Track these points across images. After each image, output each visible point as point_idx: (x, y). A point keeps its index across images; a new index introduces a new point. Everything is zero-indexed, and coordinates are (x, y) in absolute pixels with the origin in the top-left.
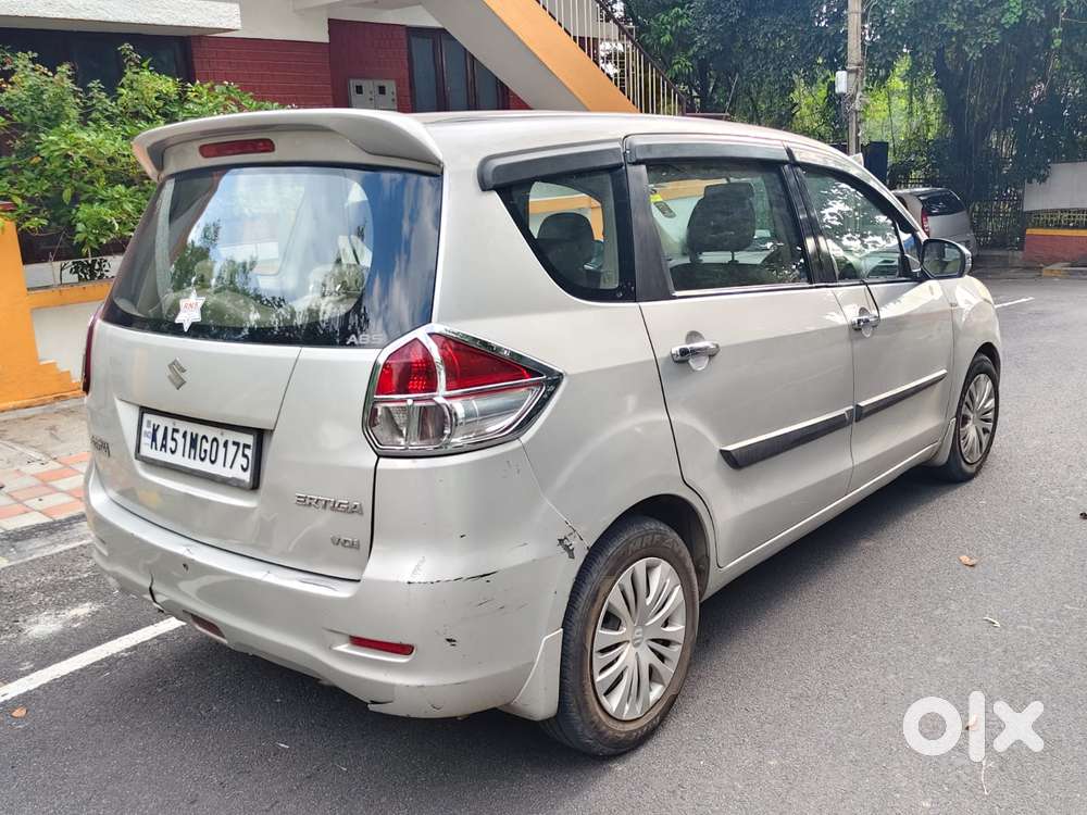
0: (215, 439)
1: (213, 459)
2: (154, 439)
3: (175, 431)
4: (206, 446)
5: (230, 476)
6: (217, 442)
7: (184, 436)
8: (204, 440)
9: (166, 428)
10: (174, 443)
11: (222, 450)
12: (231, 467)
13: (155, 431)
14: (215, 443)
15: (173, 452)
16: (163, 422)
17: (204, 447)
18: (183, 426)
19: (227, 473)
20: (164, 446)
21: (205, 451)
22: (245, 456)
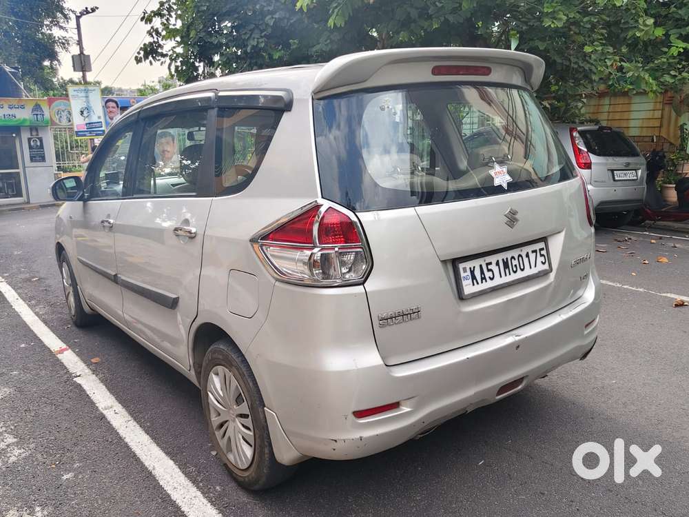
0: (520, 256)
1: (522, 268)
2: (474, 277)
3: (488, 264)
4: (515, 262)
5: (537, 272)
6: (522, 256)
7: (498, 264)
8: (513, 260)
9: (481, 266)
10: (491, 273)
11: (526, 260)
12: (535, 266)
13: (472, 272)
14: (520, 258)
15: (492, 279)
16: (475, 264)
17: (514, 264)
18: (493, 259)
19: (534, 271)
20: (483, 278)
21: (516, 266)
22: (542, 255)
